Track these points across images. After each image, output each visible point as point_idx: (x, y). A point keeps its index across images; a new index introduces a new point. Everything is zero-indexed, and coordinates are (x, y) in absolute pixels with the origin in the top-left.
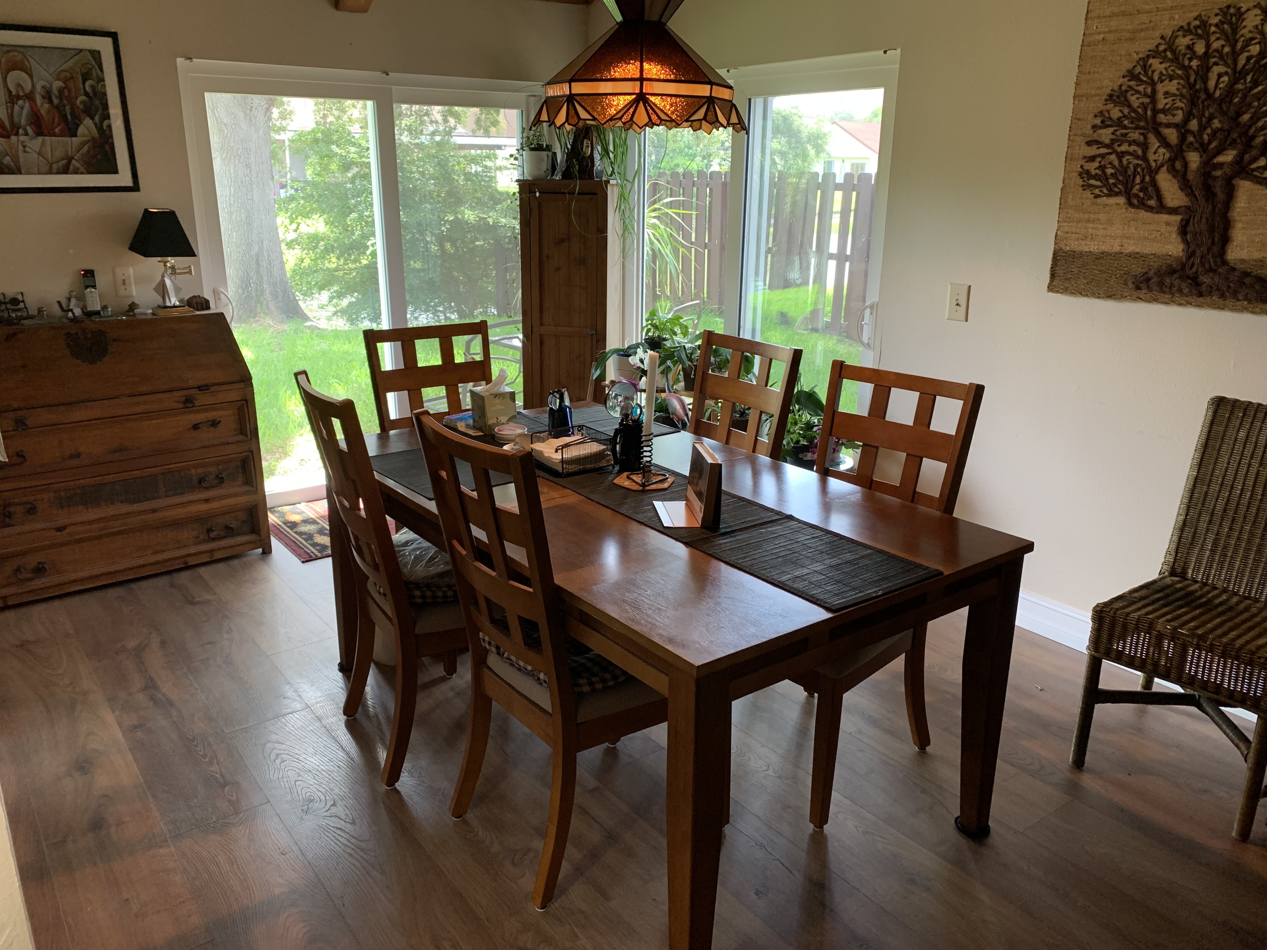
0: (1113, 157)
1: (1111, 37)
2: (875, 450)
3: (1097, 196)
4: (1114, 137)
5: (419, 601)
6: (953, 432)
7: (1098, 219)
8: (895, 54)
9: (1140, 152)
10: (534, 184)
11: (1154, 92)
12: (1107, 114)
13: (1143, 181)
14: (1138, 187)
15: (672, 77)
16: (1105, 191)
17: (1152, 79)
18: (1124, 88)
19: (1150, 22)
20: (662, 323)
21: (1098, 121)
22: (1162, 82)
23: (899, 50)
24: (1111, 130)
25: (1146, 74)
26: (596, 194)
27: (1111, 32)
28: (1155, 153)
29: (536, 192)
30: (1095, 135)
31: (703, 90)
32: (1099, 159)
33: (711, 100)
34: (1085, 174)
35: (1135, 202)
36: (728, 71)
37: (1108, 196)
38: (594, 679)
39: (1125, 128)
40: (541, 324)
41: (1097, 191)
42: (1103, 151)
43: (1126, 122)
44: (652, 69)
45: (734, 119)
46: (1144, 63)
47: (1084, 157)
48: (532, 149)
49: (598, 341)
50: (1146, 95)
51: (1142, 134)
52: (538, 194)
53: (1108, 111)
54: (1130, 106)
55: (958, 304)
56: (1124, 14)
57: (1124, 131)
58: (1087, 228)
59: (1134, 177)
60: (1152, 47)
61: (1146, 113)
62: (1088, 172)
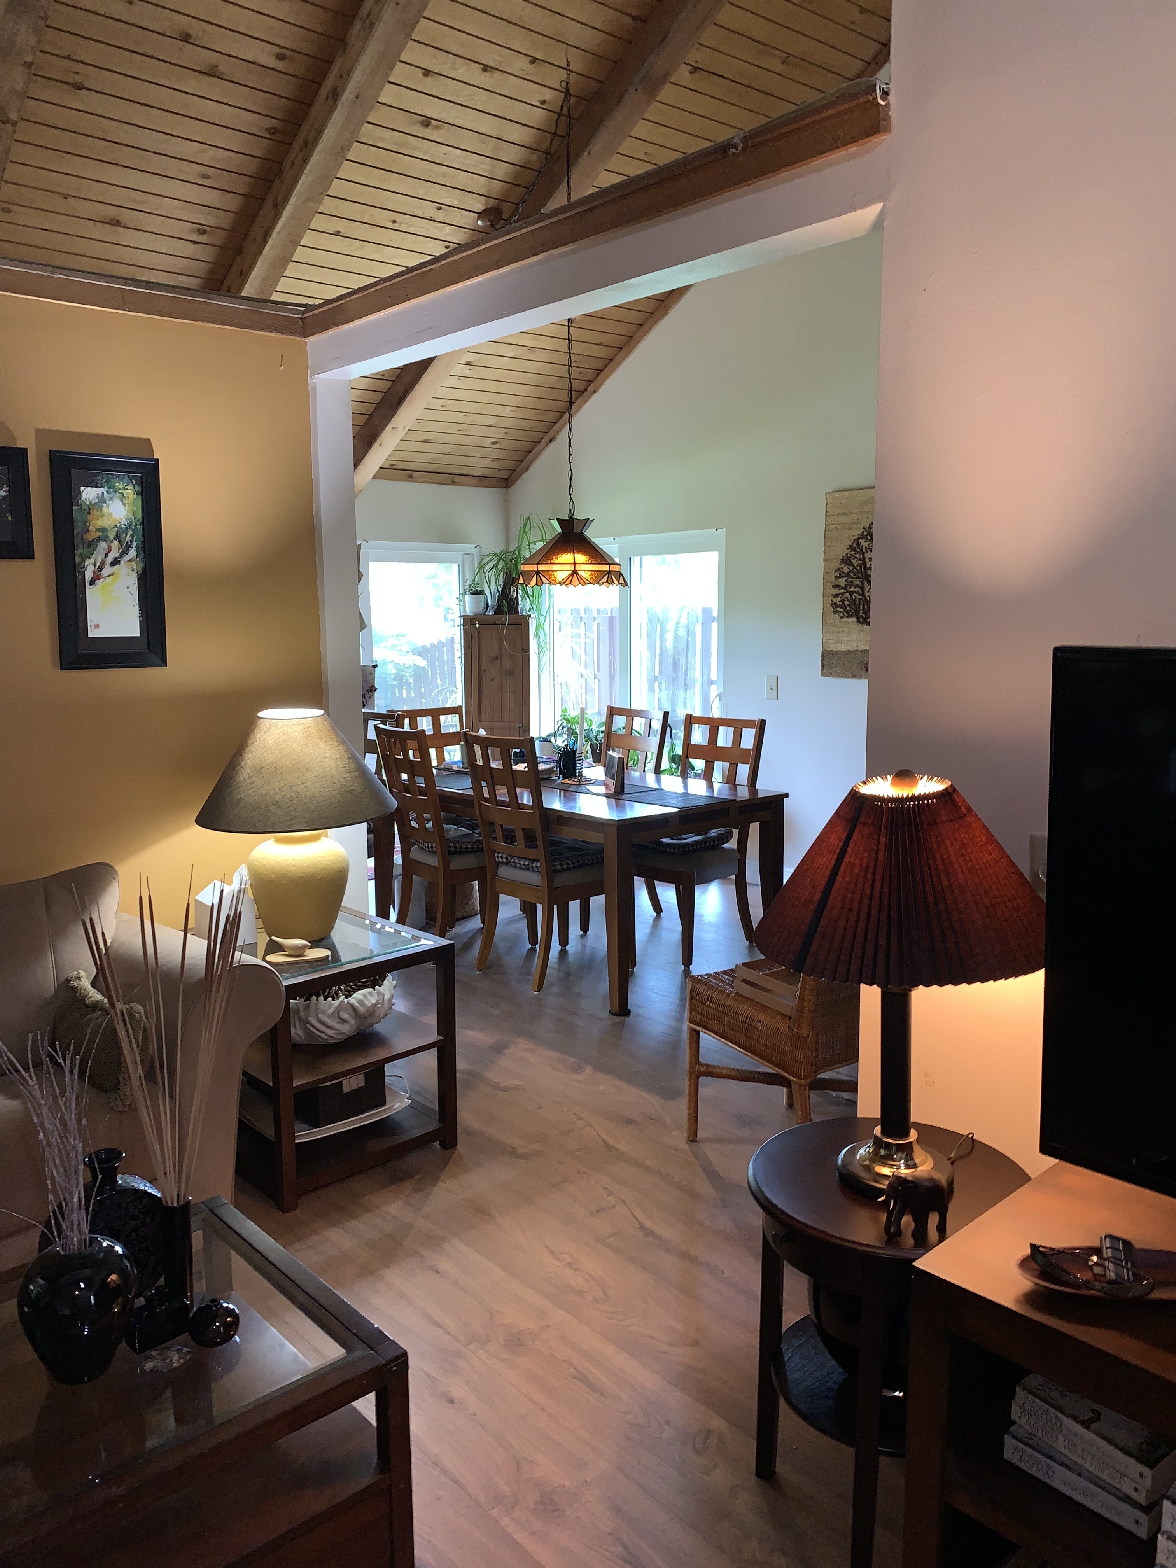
0: (847, 595)
1: (839, 526)
2: (712, 763)
3: (841, 618)
4: (846, 583)
5: (453, 849)
6: (751, 747)
7: (844, 631)
8: (722, 532)
9: (861, 592)
10: (474, 619)
11: (864, 558)
12: (841, 570)
13: (864, 608)
14: (862, 612)
15: (590, 561)
16: (846, 614)
17: (862, 550)
18: (849, 555)
19: (858, 519)
20: (572, 718)
21: (838, 574)
22: (867, 552)
23: (725, 529)
24: (844, 579)
25: (859, 548)
26: (521, 624)
27: (839, 524)
28: (868, 592)
29: (476, 624)
30: (837, 582)
31: (606, 568)
32: (840, 596)
33: (609, 573)
34: (834, 605)
35: (861, 620)
36: (614, 539)
37: (847, 617)
38: (562, 863)
39: (852, 578)
40: (480, 721)
41: (841, 614)
42: (843, 591)
43: (852, 575)
44: (581, 558)
45: (622, 581)
46: (857, 541)
47: (833, 595)
48: (472, 594)
49: (523, 732)
50: (860, 559)
51: (861, 581)
52: (477, 626)
53: (842, 568)
54: (852, 565)
55: (771, 689)
56: (844, 514)
57: (851, 580)
58: (838, 637)
59: (859, 606)
60: (860, 533)
61: (861, 570)
62: (835, 604)
